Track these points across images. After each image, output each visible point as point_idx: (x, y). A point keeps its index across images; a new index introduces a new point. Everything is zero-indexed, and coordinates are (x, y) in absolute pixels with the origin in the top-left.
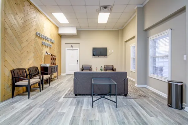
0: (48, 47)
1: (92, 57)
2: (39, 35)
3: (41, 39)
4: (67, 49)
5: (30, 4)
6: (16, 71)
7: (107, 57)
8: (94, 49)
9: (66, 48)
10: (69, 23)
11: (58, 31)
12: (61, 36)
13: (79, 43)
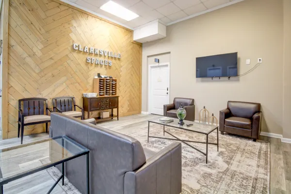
0: (103, 66)
1: (197, 81)
2: (77, 48)
3: (83, 54)
4: (152, 67)
5: (58, 5)
6: (28, 101)
7: (238, 80)
8: (199, 61)
9: (149, 66)
10: (140, 16)
11: (132, 36)
12: (140, 45)
13: (169, 53)
